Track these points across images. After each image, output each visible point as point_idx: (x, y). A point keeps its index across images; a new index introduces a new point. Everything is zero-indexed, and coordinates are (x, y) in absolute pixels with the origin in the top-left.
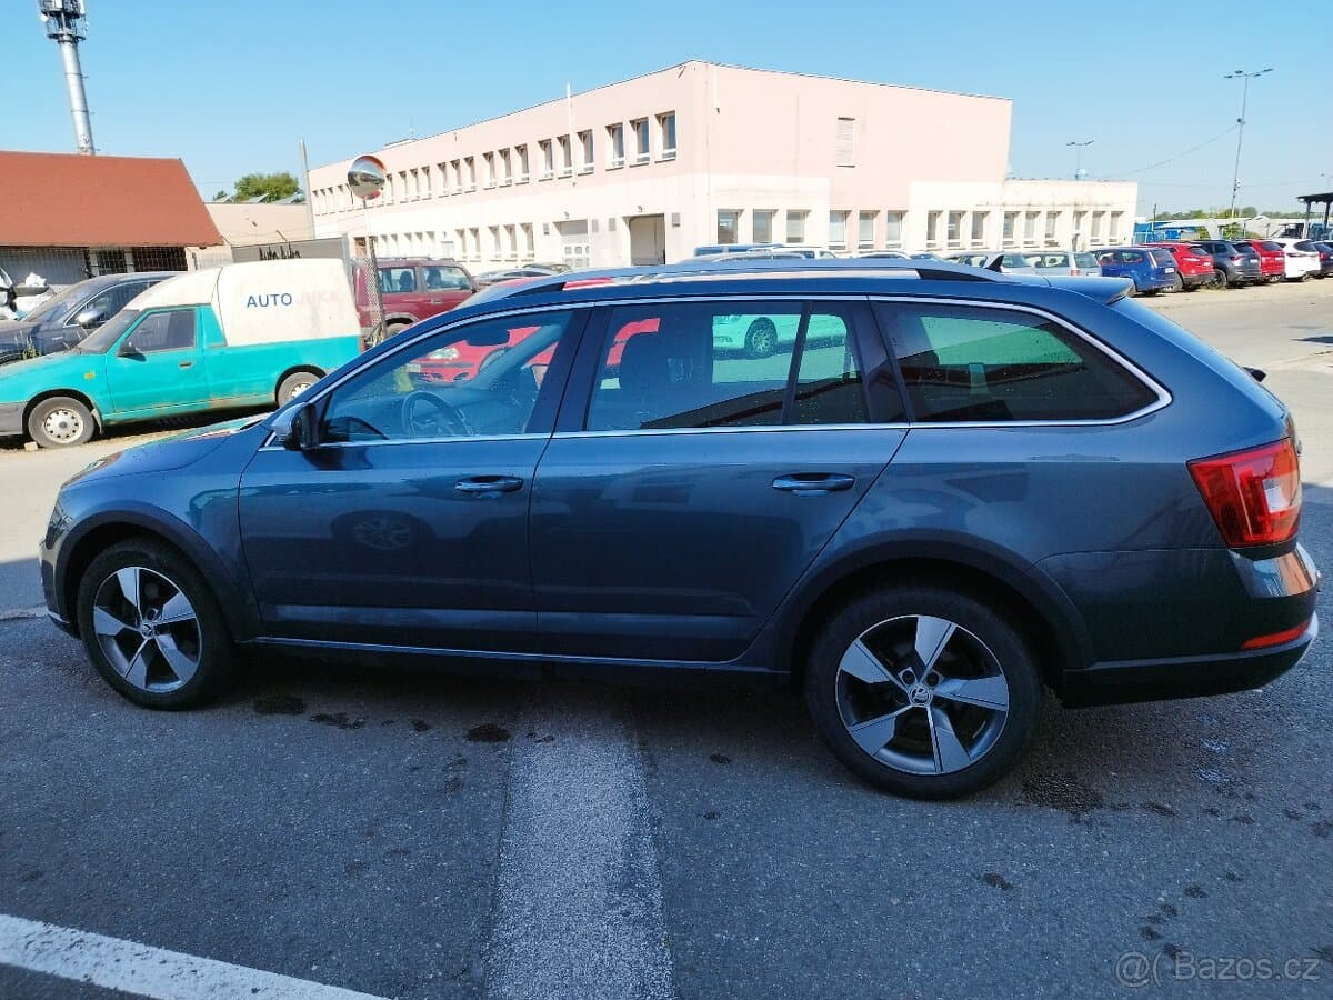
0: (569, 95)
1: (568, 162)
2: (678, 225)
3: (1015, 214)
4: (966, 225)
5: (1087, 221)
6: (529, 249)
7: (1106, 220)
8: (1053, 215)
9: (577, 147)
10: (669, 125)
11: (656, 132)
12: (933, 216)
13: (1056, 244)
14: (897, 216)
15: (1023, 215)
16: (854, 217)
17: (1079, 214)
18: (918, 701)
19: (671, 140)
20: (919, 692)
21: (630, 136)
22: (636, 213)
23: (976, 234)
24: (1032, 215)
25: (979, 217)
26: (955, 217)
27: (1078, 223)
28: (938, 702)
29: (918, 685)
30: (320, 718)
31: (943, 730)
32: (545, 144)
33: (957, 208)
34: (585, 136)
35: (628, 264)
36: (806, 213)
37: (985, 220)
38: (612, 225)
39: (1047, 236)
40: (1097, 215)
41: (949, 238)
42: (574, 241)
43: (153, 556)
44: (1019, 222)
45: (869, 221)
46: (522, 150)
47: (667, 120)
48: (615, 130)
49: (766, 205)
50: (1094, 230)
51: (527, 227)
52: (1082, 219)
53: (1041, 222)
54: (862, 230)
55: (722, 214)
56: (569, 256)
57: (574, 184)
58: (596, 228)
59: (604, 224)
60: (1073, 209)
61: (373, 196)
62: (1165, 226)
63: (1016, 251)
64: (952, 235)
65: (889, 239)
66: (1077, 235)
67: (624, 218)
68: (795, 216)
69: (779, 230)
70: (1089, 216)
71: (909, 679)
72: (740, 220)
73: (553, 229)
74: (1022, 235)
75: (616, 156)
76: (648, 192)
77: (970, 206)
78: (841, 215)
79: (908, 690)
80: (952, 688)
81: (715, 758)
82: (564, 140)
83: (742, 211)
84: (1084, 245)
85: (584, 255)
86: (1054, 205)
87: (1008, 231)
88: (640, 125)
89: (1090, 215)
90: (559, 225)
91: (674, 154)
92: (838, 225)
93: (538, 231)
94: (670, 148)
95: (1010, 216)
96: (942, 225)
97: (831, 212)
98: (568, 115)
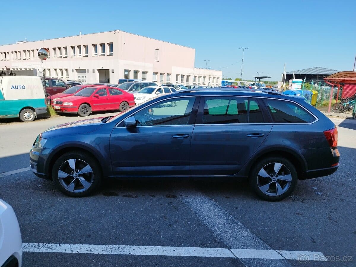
0: (81, 34)
1: (80, 53)
2: (113, 73)
3: (196, 77)
4: (185, 78)
5: (212, 79)
6: (61, 76)
7: (215, 79)
8: (204, 77)
9: (83, 49)
10: (111, 46)
11: (107, 48)
12: (178, 75)
13: (205, 84)
14: (169, 75)
15: (198, 77)
16: (159, 74)
17: (210, 78)
18: (274, 181)
19: (111, 50)
20: (274, 179)
21: (100, 48)
22: (101, 68)
23: (187, 80)
24: (200, 77)
25: (188, 76)
26: (183, 76)
27: (209, 80)
28: (278, 181)
29: (274, 177)
30: (124, 196)
31: (278, 186)
32: (73, 47)
33: (183, 74)
34: (86, 47)
35: (98, 82)
36: (147, 72)
37: (189, 77)
38: (94, 71)
39: (203, 82)
40: (214, 78)
41: (181, 81)
42: (81, 75)
43: (81, 156)
44: (197, 78)
45: (162, 76)
46: (65, 48)
47: (111, 45)
48: (95, 46)
49: (137, 69)
50: (213, 82)
51: (66, 70)
52: (211, 79)
53: (202, 79)
54: (161, 78)
55: (126, 71)
56: (79, 79)
57: (82, 59)
58: (88, 71)
59: (91, 71)
60: (209, 76)
61: (44, 59)
62: (229, 82)
63: (201, 86)
64: (182, 80)
65: (167, 80)
66: (209, 83)
67: (97, 69)
68: (144, 73)
69: (140, 76)
70: (216, 78)
71: (272, 176)
72: (130, 73)
73: (75, 71)
74: (198, 81)
75: (95, 52)
76: (105, 63)
77: (186, 74)
78: (156, 74)
79: (272, 178)
80: (281, 177)
81: (226, 197)
82: (79, 47)
83: (131, 70)
84: (211, 85)
85: (84, 79)
86: (204, 75)
87: (194, 81)
88: (103, 45)
89: (212, 78)
90: (77, 70)
91: (112, 54)
92: (155, 76)
93: (70, 71)
94: (111, 52)
95: (195, 77)
96: (180, 78)
97: (153, 73)
98: (81, 40)
